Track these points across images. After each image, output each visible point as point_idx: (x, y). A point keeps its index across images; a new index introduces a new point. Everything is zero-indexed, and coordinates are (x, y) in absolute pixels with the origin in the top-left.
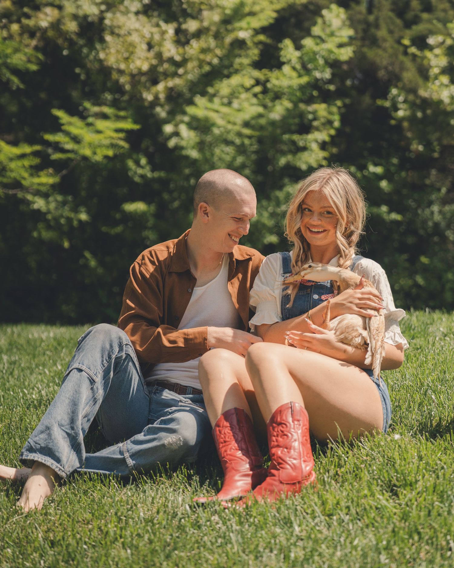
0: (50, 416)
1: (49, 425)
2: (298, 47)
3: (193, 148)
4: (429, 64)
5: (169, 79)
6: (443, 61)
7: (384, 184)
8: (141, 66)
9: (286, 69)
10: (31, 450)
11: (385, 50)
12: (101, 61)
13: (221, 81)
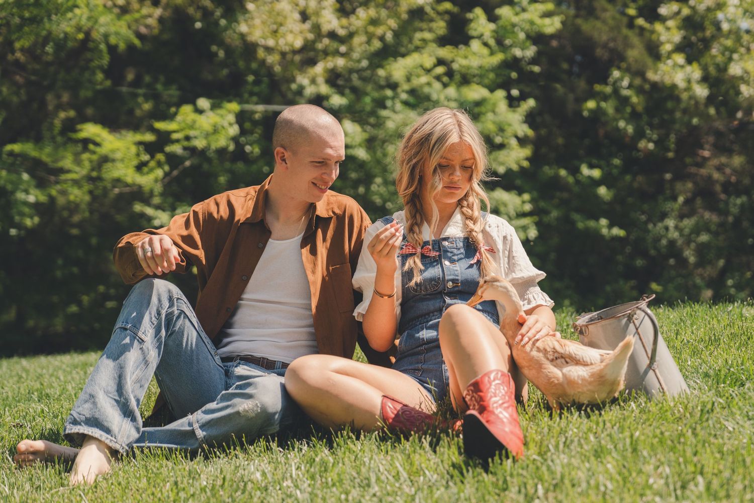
0: (93, 383)
1: (93, 393)
2: (492, 18)
3: (360, 145)
4: (658, 39)
5: (329, 58)
6: (677, 37)
7: (602, 191)
8: (293, 42)
9: (475, 45)
10: (75, 422)
11: (604, 22)
12: (243, 36)
13: (396, 61)
